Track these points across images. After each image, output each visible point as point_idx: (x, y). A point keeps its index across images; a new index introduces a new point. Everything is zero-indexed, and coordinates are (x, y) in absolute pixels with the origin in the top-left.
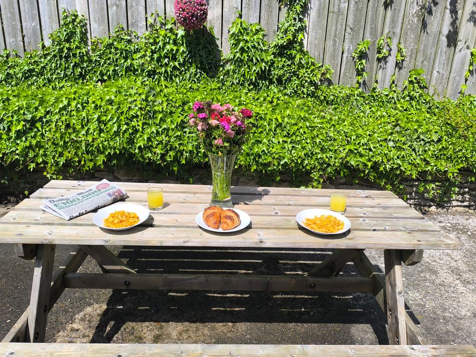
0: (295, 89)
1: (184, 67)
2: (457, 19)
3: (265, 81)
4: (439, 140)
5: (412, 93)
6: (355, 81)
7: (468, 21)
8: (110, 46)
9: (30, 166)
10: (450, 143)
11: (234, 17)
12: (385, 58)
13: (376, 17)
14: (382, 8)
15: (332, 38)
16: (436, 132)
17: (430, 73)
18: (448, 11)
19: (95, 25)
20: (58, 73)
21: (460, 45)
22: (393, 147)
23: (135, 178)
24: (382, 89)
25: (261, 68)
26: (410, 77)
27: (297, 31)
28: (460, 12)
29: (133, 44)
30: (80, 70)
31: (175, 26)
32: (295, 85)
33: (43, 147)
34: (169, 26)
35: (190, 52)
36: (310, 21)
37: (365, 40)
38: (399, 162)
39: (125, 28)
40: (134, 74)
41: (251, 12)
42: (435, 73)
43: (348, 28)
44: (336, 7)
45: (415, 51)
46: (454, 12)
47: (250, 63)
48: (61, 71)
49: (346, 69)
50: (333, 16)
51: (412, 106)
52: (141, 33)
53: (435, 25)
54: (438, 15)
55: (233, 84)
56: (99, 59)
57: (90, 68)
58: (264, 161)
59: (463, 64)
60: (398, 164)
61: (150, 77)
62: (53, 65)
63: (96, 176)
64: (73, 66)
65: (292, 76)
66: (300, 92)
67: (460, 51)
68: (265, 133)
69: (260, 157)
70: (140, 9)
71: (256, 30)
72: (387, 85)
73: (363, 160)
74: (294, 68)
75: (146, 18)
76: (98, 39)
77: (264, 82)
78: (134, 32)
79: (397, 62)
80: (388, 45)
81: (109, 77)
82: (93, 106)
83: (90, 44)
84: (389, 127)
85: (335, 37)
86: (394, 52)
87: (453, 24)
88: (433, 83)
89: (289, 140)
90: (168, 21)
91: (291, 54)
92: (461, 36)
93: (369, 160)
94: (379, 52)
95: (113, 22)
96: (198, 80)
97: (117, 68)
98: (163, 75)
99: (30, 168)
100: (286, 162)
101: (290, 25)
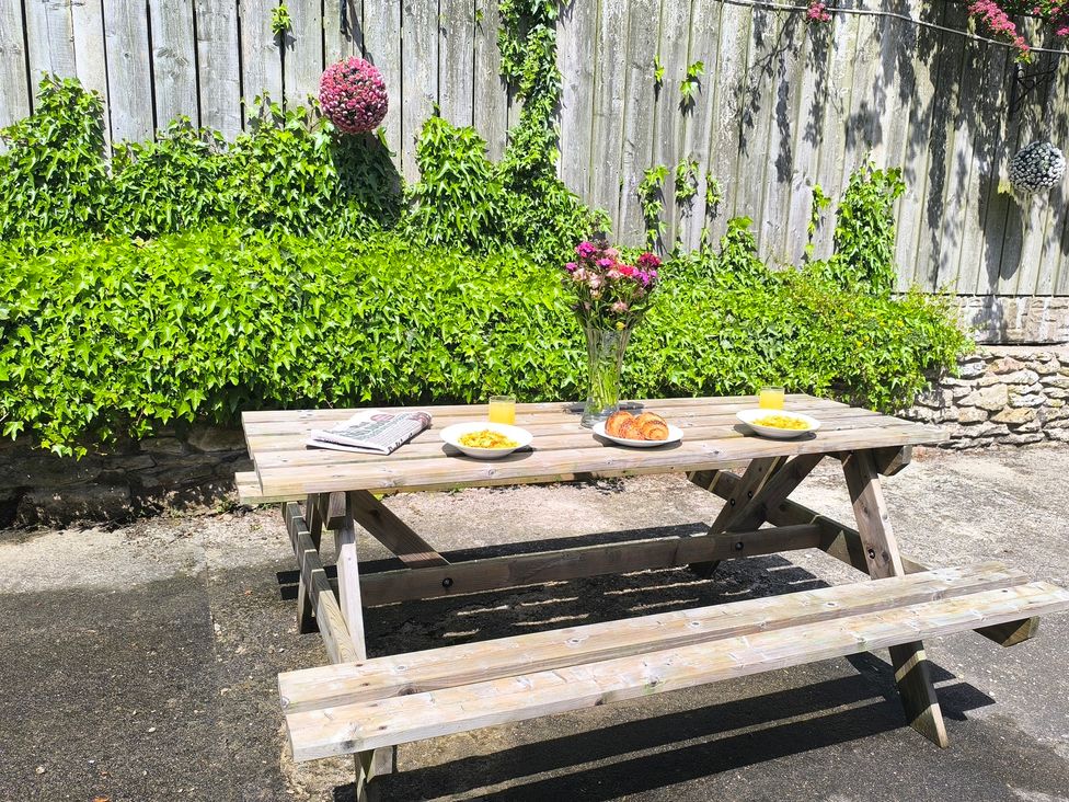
0: (551, 252)
1: (331, 207)
2: (788, 135)
3: (493, 236)
4: (795, 335)
5: (737, 257)
6: (644, 240)
7: (804, 139)
8: (159, 160)
9: (8, 427)
10: (811, 338)
11: (426, 114)
12: (689, 198)
13: (670, 127)
14: (678, 113)
15: (602, 160)
16: (787, 322)
17: (757, 226)
18: (775, 123)
19: (122, 113)
20: (32, 218)
21: (797, 178)
22: (730, 350)
23: (238, 447)
24: (689, 253)
25: (487, 212)
26: (730, 230)
27: (547, 145)
28: (791, 125)
29: (214, 159)
30: (89, 210)
31: (306, 123)
32: (550, 245)
33: (38, 382)
34: (294, 124)
35: (343, 177)
36: (565, 126)
37: (657, 166)
38: (743, 374)
39: (194, 123)
40: (220, 220)
41: (458, 106)
42: (766, 226)
43: (627, 144)
44: (605, 105)
45: (732, 187)
46: (783, 124)
47: (464, 203)
48: (40, 212)
49: (628, 216)
50: (601, 121)
51: (740, 281)
52: (229, 135)
53: (759, 144)
54: (762, 126)
55: (430, 241)
56: (135, 188)
57: (112, 207)
58: (531, 385)
59: (804, 210)
60: (742, 378)
61: (260, 228)
62: (20, 198)
63: (143, 448)
64: (73, 202)
65: (541, 228)
66: (560, 258)
67: (798, 188)
68: (524, 331)
69: (521, 376)
70: (228, 87)
71: (471, 140)
72: (696, 246)
73: (689, 373)
74: (545, 213)
75: (242, 105)
76: (128, 144)
77: (490, 238)
78: (215, 132)
79: (707, 205)
80: (693, 176)
81: (161, 227)
82: (162, 285)
83: (108, 153)
84: (716, 315)
85: (607, 158)
86: (702, 188)
87: (784, 143)
88: (764, 239)
89: (570, 343)
90: (290, 113)
91: (540, 187)
92: (797, 164)
93: (699, 374)
94: (679, 187)
95: (164, 109)
96: (362, 233)
97: (179, 208)
98: (287, 223)
99: (10, 433)
100: (570, 383)
101: (534, 134)
